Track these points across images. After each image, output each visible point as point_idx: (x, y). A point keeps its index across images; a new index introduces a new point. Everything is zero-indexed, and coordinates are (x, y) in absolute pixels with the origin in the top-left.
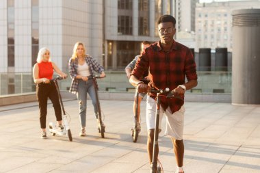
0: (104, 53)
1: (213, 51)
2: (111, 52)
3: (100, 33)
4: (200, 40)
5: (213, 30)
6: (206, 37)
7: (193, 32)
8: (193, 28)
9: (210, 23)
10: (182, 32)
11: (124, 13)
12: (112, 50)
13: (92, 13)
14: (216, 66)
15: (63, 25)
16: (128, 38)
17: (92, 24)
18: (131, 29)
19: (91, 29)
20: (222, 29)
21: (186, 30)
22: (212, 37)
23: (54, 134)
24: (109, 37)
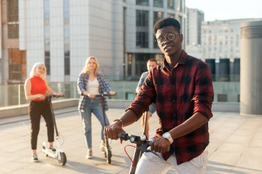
0: (124, 62)
1: (217, 61)
2: (130, 63)
3: (121, 47)
4: (205, 52)
5: (215, 44)
6: (210, 49)
7: (199, 46)
8: (199, 42)
9: (213, 38)
10: (190, 46)
11: (141, 29)
12: (131, 61)
13: (114, 30)
14: (220, 73)
15: (90, 40)
16: (145, 51)
17: (114, 39)
18: (147, 43)
19: (114, 43)
20: (224, 43)
21: (194, 44)
22: (215, 49)
23: (47, 155)
24: (128, 50)
